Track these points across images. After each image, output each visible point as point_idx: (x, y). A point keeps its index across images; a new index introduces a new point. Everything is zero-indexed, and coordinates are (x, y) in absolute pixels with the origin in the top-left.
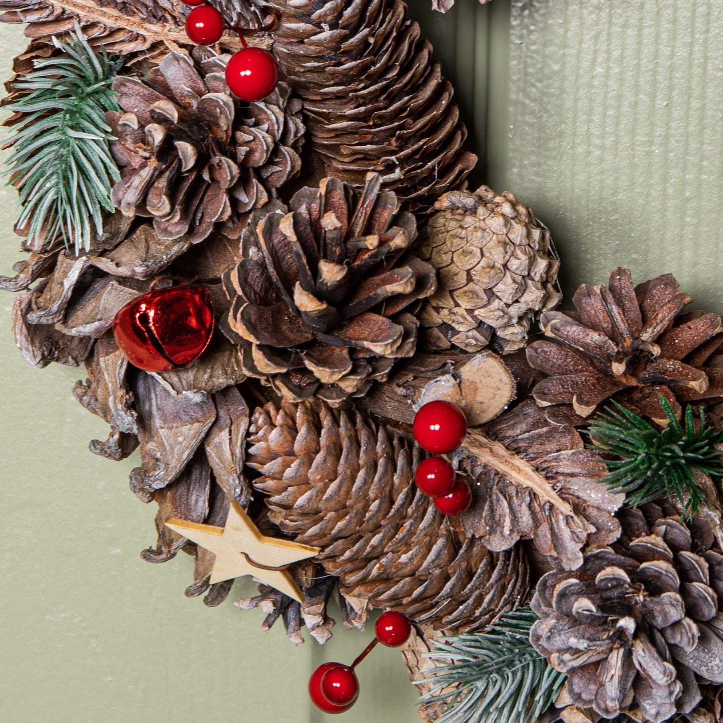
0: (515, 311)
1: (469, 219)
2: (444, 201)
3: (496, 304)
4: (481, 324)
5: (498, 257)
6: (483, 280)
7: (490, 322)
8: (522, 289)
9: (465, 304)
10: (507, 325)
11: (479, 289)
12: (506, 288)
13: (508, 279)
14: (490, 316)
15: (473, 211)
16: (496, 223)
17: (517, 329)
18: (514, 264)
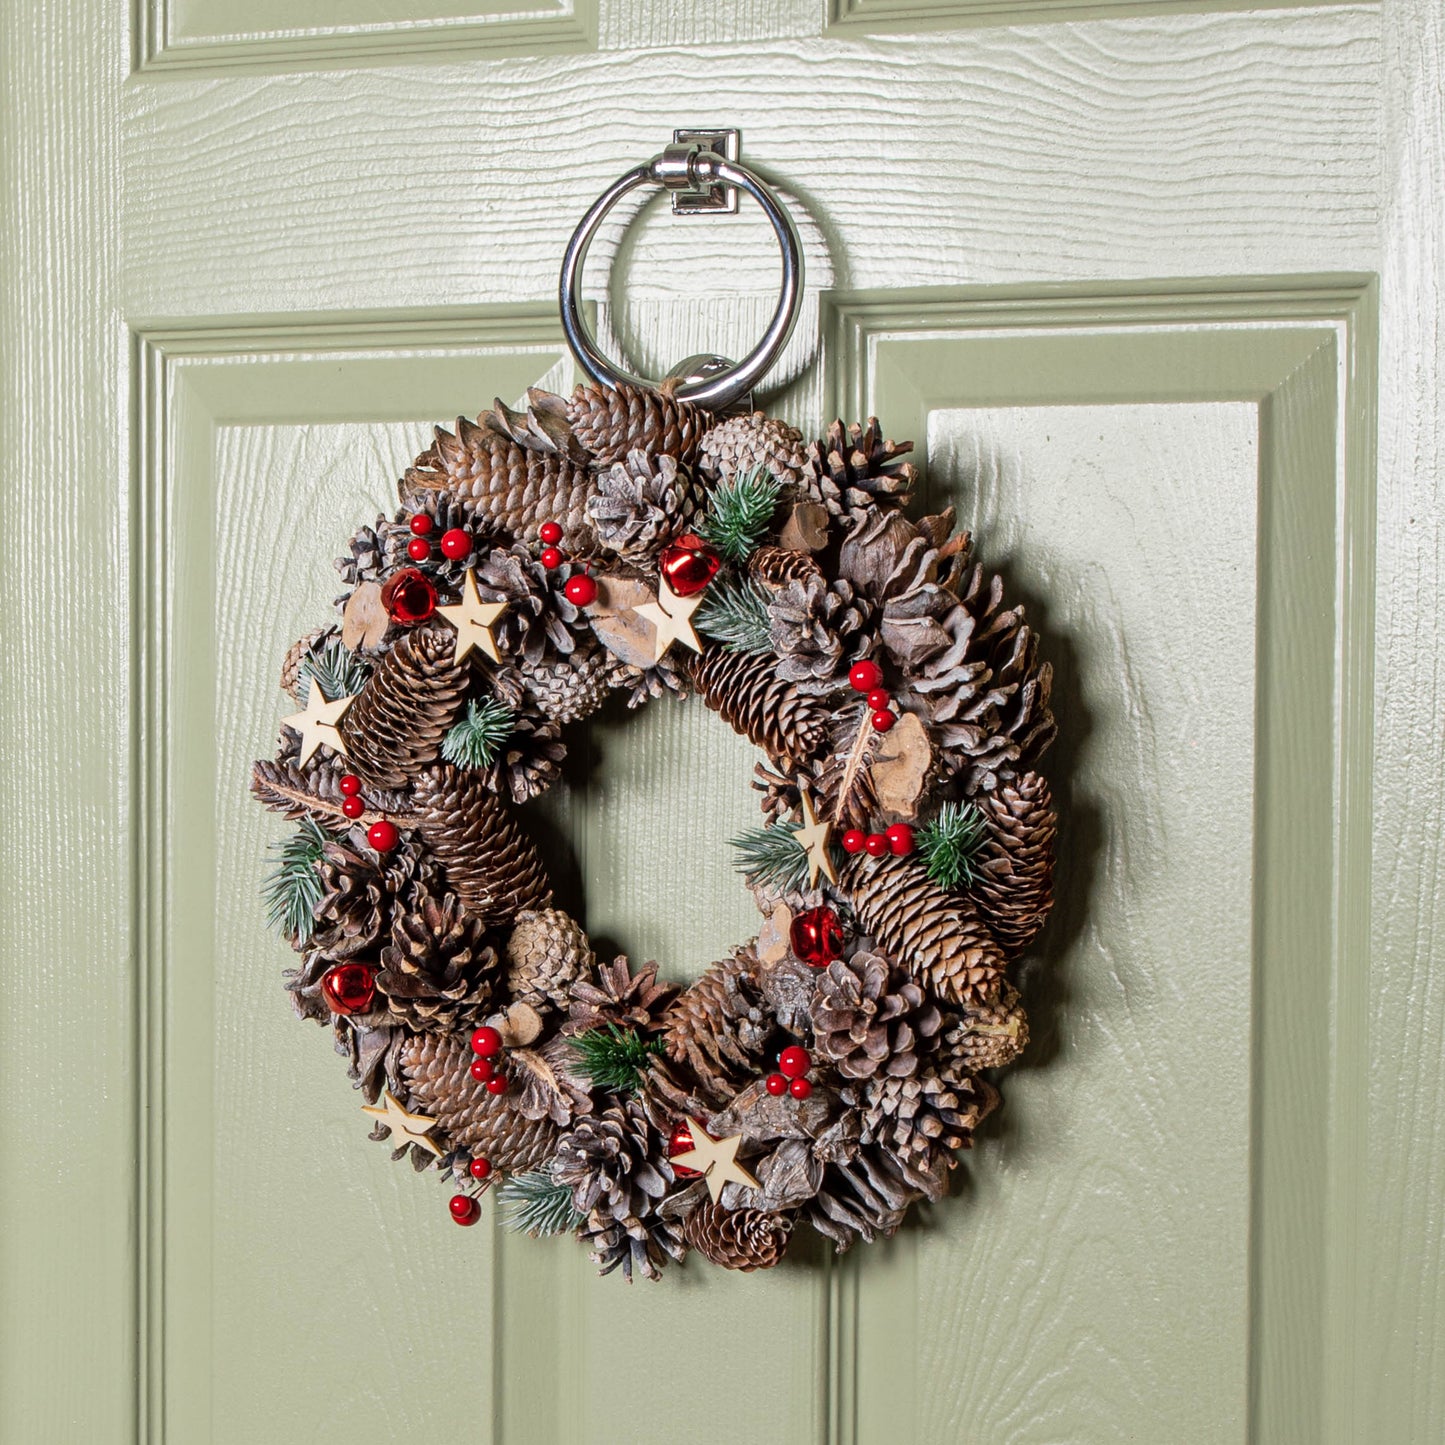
0: (555, 981)
1: (528, 926)
2: (518, 918)
3: (543, 976)
4: (537, 990)
5: (542, 948)
6: (533, 963)
7: (542, 988)
8: (557, 967)
9: (525, 977)
10: (552, 989)
11: (532, 967)
12: (547, 967)
13: (549, 961)
14: (539, 983)
15: (532, 921)
16: (542, 927)
17: (559, 992)
18: (552, 952)
